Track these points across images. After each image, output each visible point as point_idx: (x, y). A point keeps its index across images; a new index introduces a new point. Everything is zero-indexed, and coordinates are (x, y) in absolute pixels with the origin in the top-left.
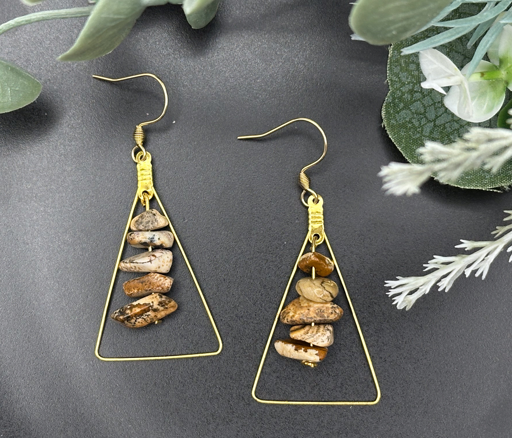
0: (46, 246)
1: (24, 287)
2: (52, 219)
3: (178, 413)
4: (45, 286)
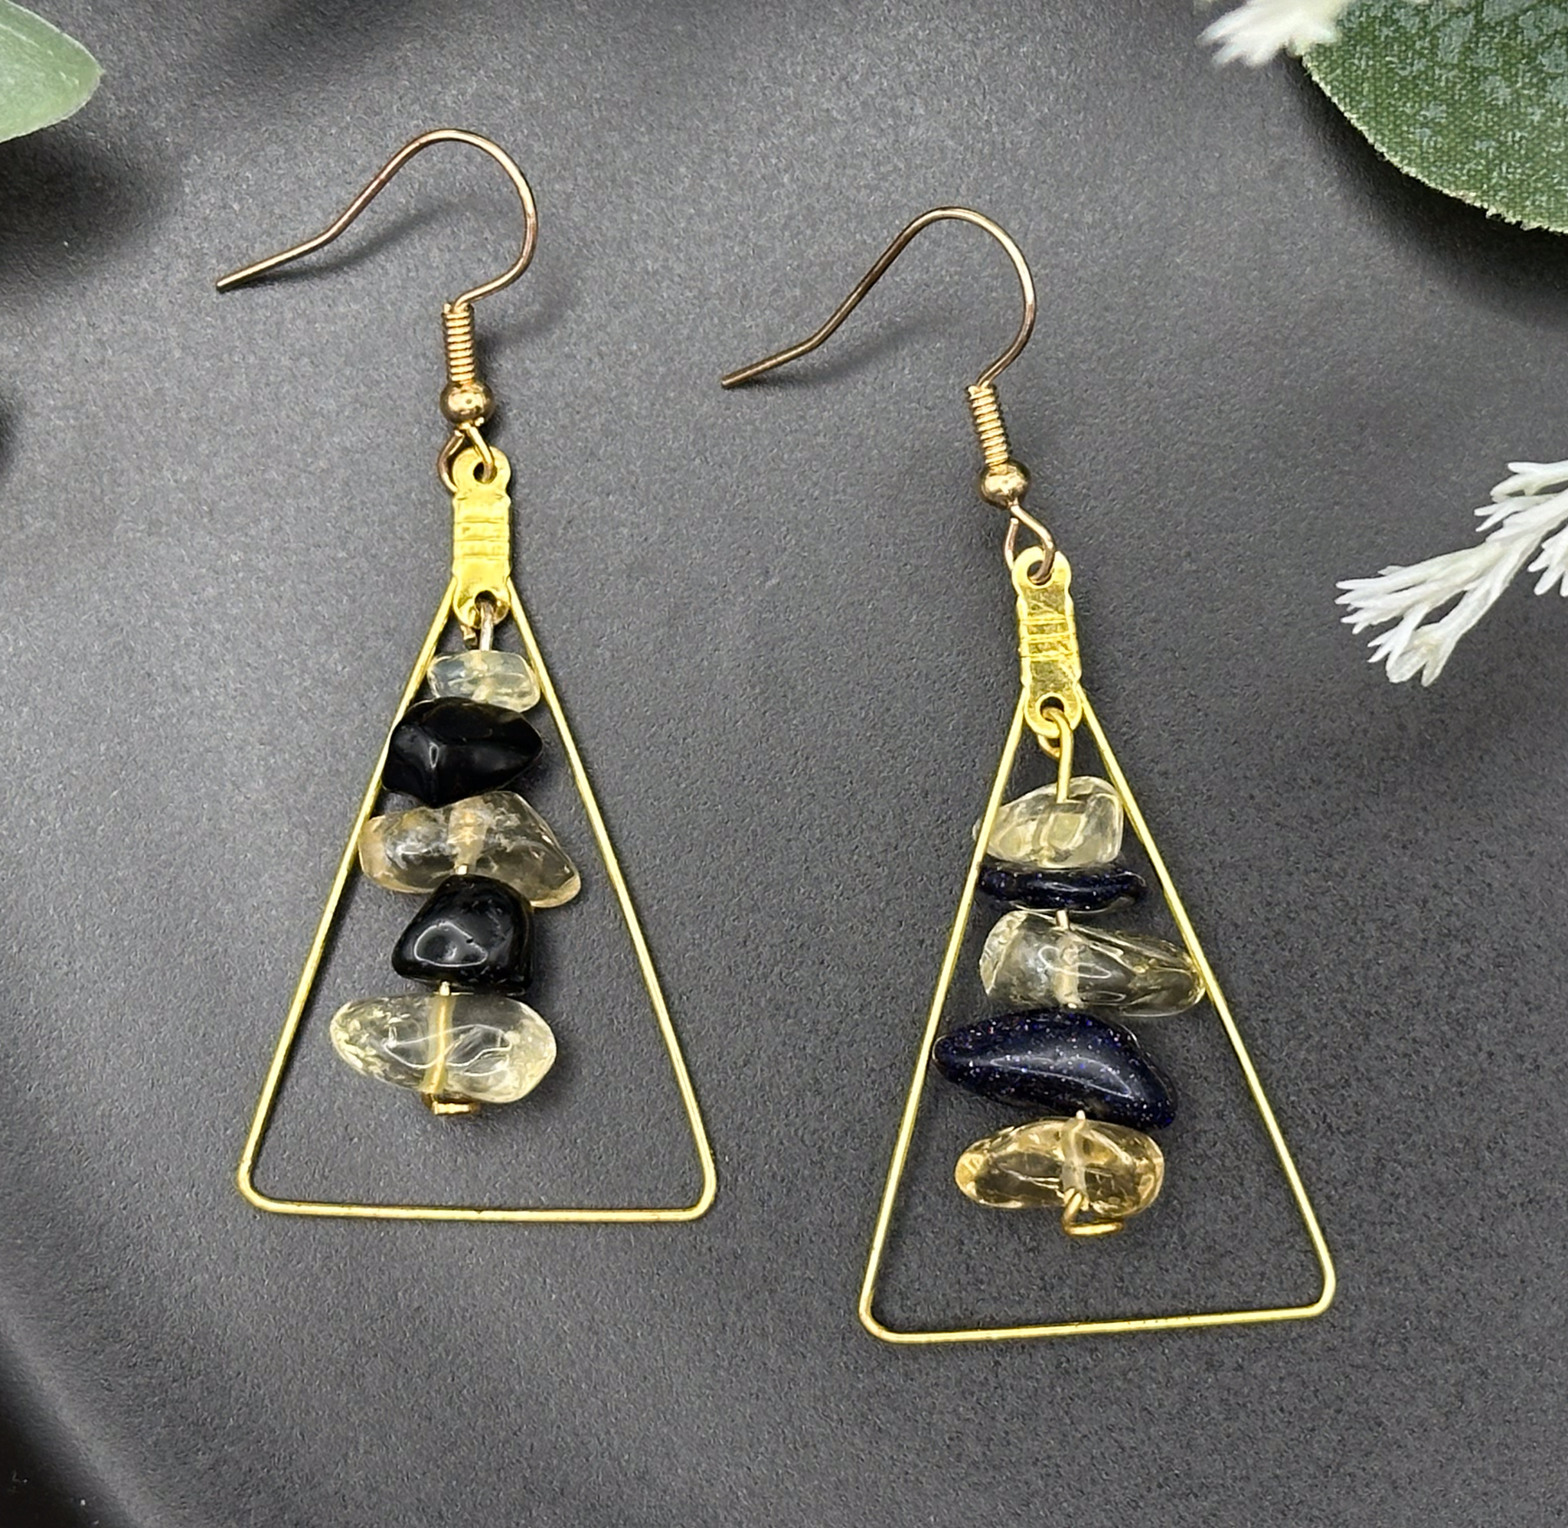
0: (256, 696)
1: (179, 852)
2: (276, 595)
3: (771, 1291)
4: (259, 842)
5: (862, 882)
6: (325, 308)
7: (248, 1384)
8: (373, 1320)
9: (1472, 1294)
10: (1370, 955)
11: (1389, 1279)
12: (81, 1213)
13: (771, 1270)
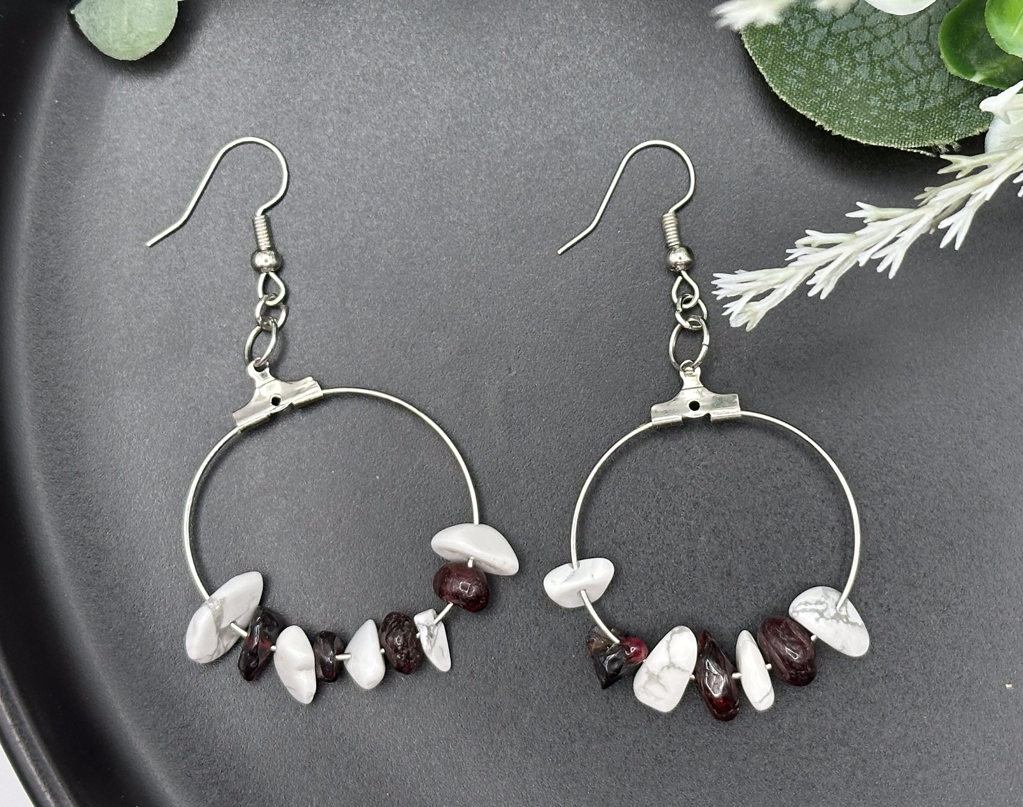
5: (558, 521)
6: (293, 241)
7: (259, 773)
8: (320, 740)
9: (859, 722)
10: (807, 554)
11: (818, 715)
12: (176, 689)
13: (515, 713)
